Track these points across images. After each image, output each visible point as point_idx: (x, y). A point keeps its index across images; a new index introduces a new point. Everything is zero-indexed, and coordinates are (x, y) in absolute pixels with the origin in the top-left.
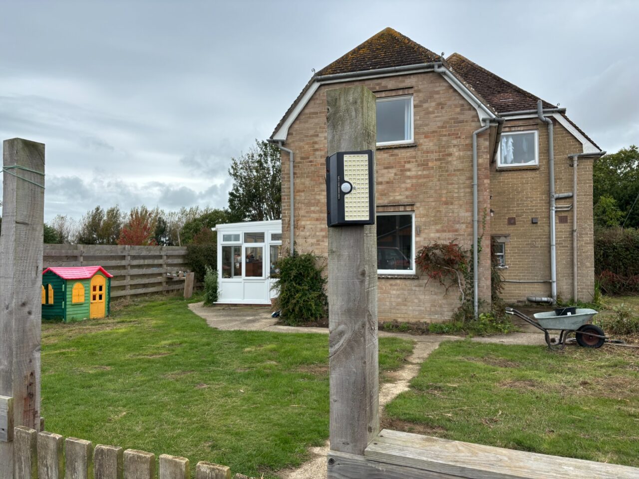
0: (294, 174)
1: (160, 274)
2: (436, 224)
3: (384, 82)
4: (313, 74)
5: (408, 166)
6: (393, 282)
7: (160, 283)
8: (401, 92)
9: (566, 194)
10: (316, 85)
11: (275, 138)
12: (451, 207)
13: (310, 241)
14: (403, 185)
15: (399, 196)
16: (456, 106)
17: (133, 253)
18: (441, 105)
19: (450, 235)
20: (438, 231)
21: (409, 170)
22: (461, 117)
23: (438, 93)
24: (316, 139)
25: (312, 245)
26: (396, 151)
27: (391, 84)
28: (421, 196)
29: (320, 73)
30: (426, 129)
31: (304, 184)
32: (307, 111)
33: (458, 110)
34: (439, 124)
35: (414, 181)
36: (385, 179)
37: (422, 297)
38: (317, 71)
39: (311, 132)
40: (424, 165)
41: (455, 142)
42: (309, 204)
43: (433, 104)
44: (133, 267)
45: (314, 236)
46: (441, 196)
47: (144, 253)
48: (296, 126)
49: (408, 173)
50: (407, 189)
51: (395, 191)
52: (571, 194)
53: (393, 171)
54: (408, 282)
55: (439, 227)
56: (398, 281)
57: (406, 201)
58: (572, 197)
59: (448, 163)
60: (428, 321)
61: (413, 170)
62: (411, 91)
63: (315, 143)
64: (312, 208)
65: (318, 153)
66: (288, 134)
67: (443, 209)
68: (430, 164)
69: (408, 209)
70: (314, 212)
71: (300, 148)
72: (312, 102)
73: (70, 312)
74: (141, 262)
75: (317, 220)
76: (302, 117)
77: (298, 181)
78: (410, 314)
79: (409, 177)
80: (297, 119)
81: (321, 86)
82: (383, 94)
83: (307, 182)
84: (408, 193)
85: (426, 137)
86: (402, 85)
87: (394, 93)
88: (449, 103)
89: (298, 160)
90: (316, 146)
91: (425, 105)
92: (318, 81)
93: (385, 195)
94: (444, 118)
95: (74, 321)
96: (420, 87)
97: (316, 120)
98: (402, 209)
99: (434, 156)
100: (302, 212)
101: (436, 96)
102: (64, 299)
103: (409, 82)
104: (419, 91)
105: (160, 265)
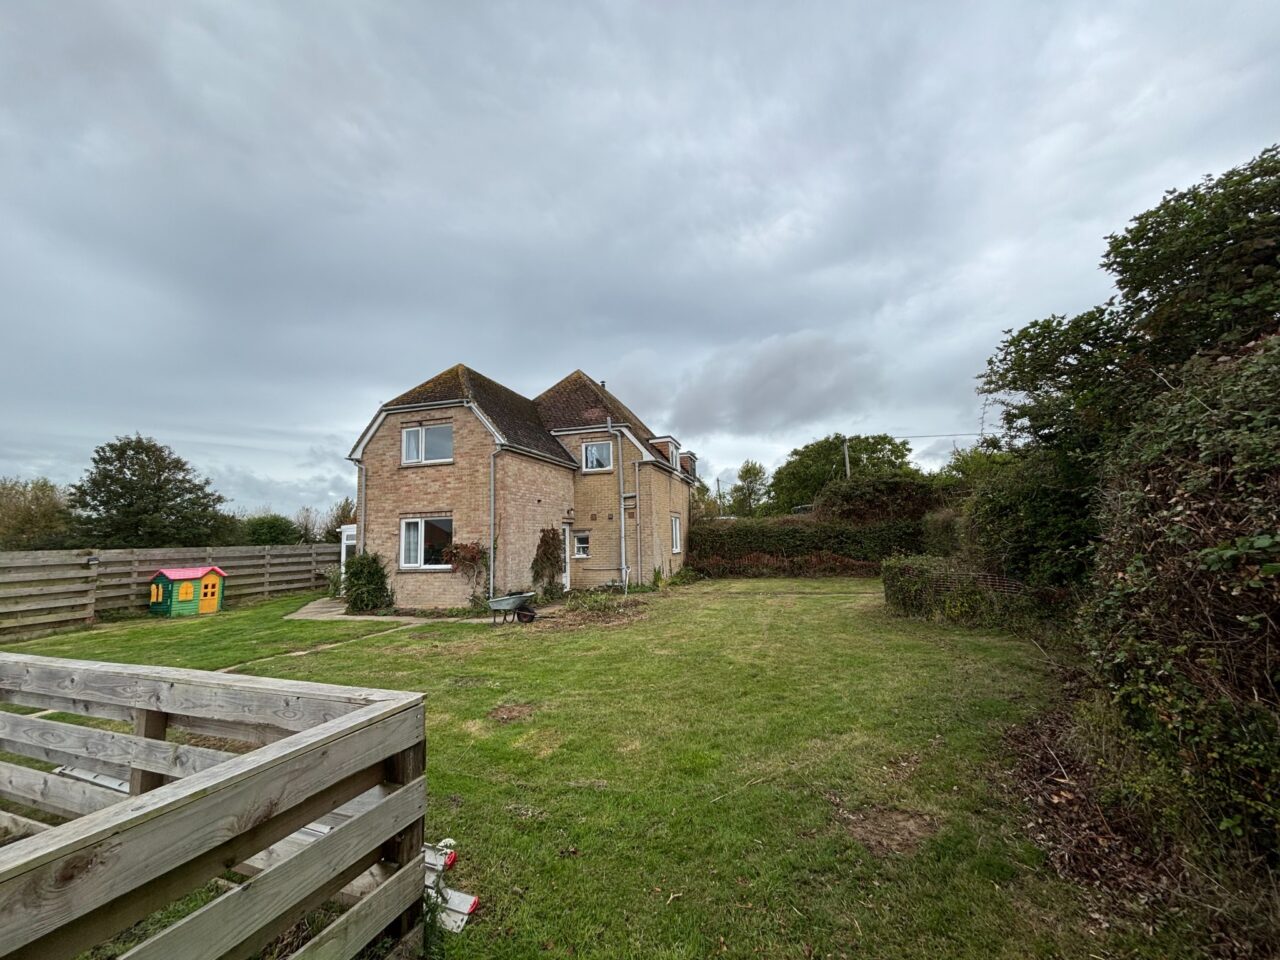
0: (367, 485)
1: (309, 571)
2: (467, 526)
3: (433, 413)
4: (381, 405)
5: (448, 480)
6: (436, 575)
7: (309, 580)
8: (444, 421)
9: (631, 495)
10: (384, 414)
11: (353, 457)
12: (477, 512)
13: (377, 542)
14: (445, 495)
15: (442, 505)
16: (482, 433)
17: (274, 552)
18: (472, 432)
19: (477, 536)
20: (468, 532)
21: (449, 483)
22: (485, 442)
23: (469, 422)
24: (384, 457)
25: (379, 545)
26: (440, 468)
27: (437, 414)
28: (458, 504)
29: (386, 405)
30: (461, 450)
31: (373, 493)
32: (378, 434)
33: (483, 436)
34: (471, 447)
35: (452, 491)
36: (433, 490)
37: (456, 587)
38: (384, 403)
39: (380, 452)
40: (459, 479)
41: (480, 461)
42: (378, 511)
43: (466, 431)
44: (272, 565)
45: (380, 537)
46: (470, 504)
47: (288, 552)
48: (369, 446)
49: (448, 486)
50: (448, 498)
51: (439, 500)
52: (634, 494)
53: (438, 483)
54: (447, 575)
55: (469, 529)
56: (440, 575)
57: (447, 508)
58: (635, 497)
59: (475, 477)
60: (460, 607)
61: (453, 483)
62: (451, 420)
63: (383, 460)
64: (380, 515)
65: (385, 469)
66: (363, 453)
67: (472, 514)
68: (464, 479)
69: (448, 514)
70: (381, 517)
71: (372, 464)
72: (381, 428)
73: (176, 608)
74: (284, 560)
75: (383, 524)
76: (374, 439)
77: (369, 492)
78: (447, 602)
79: (450, 489)
80: (370, 440)
81: (387, 415)
82: (432, 422)
83: (377, 492)
84: (448, 501)
85: (462, 457)
86: (445, 416)
87: (439, 422)
88: (477, 430)
89: (370, 474)
90: (384, 463)
91: (461, 432)
92: (386, 411)
93: (433, 503)
94: (474, 442)
95: (180, 616)
96: (458, 417)
97: (384, 442)
98: (444, 514)
99: (466, 472)
100: (372, 518)
101: (468, 424)
102: (170, 597)
103: (450, 413)
104: (456, 420)
105: (310, 563)
